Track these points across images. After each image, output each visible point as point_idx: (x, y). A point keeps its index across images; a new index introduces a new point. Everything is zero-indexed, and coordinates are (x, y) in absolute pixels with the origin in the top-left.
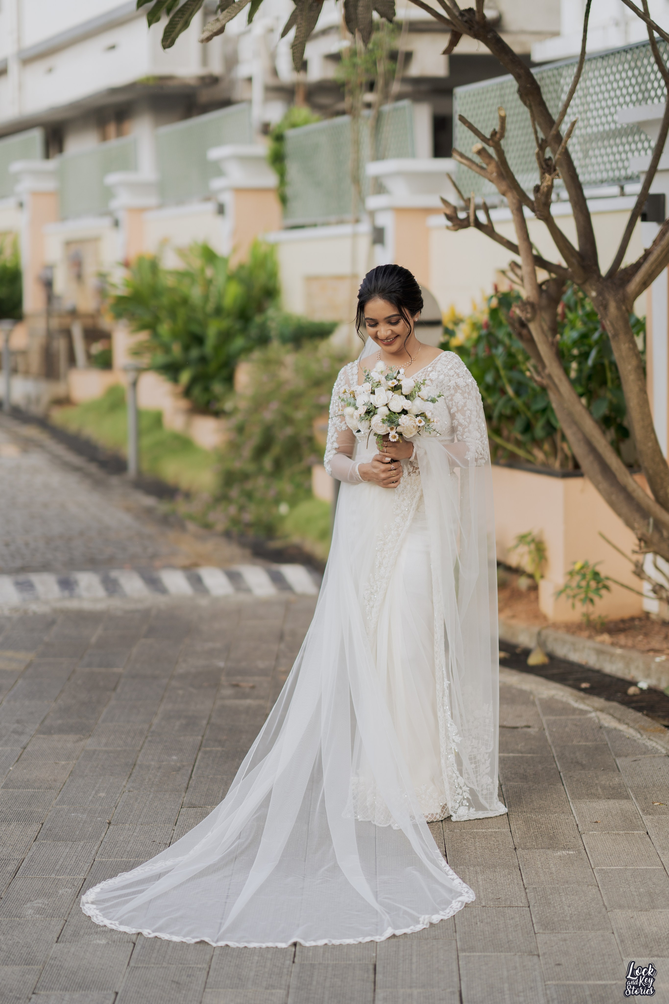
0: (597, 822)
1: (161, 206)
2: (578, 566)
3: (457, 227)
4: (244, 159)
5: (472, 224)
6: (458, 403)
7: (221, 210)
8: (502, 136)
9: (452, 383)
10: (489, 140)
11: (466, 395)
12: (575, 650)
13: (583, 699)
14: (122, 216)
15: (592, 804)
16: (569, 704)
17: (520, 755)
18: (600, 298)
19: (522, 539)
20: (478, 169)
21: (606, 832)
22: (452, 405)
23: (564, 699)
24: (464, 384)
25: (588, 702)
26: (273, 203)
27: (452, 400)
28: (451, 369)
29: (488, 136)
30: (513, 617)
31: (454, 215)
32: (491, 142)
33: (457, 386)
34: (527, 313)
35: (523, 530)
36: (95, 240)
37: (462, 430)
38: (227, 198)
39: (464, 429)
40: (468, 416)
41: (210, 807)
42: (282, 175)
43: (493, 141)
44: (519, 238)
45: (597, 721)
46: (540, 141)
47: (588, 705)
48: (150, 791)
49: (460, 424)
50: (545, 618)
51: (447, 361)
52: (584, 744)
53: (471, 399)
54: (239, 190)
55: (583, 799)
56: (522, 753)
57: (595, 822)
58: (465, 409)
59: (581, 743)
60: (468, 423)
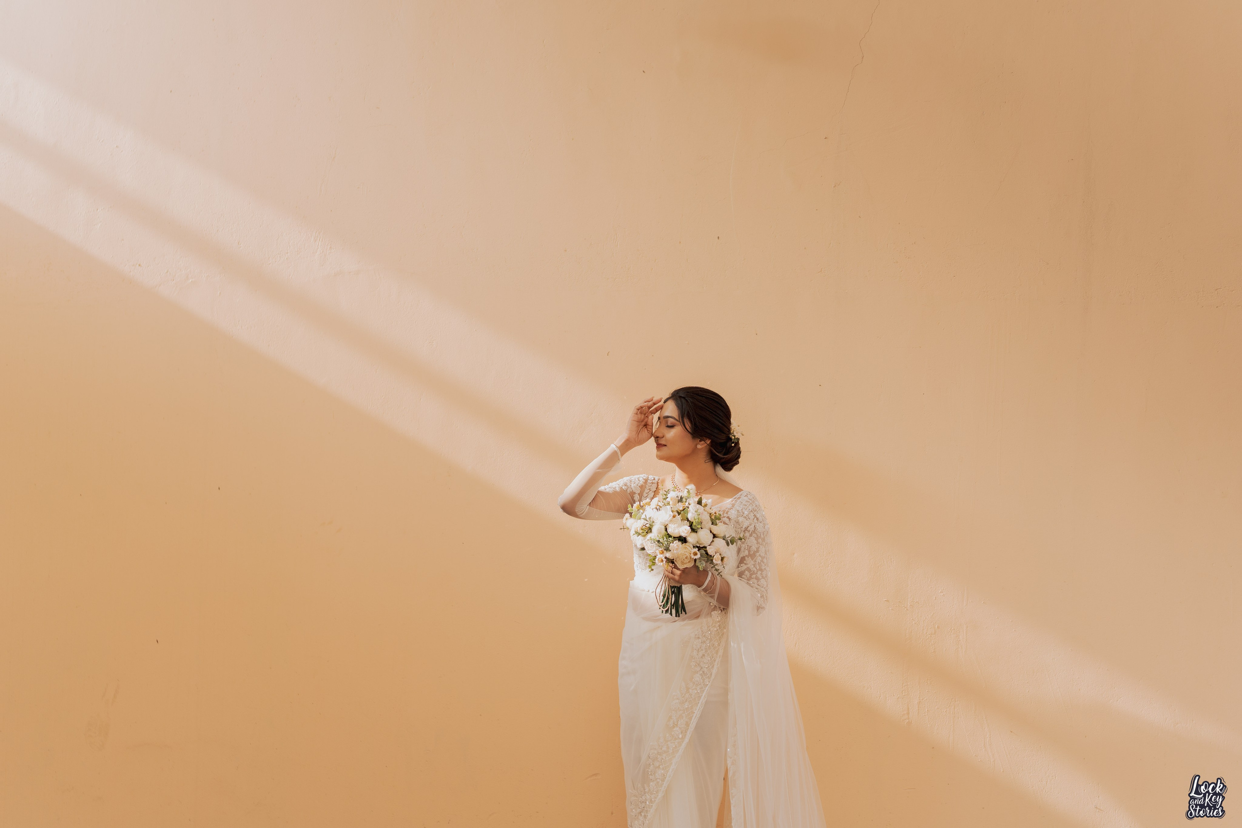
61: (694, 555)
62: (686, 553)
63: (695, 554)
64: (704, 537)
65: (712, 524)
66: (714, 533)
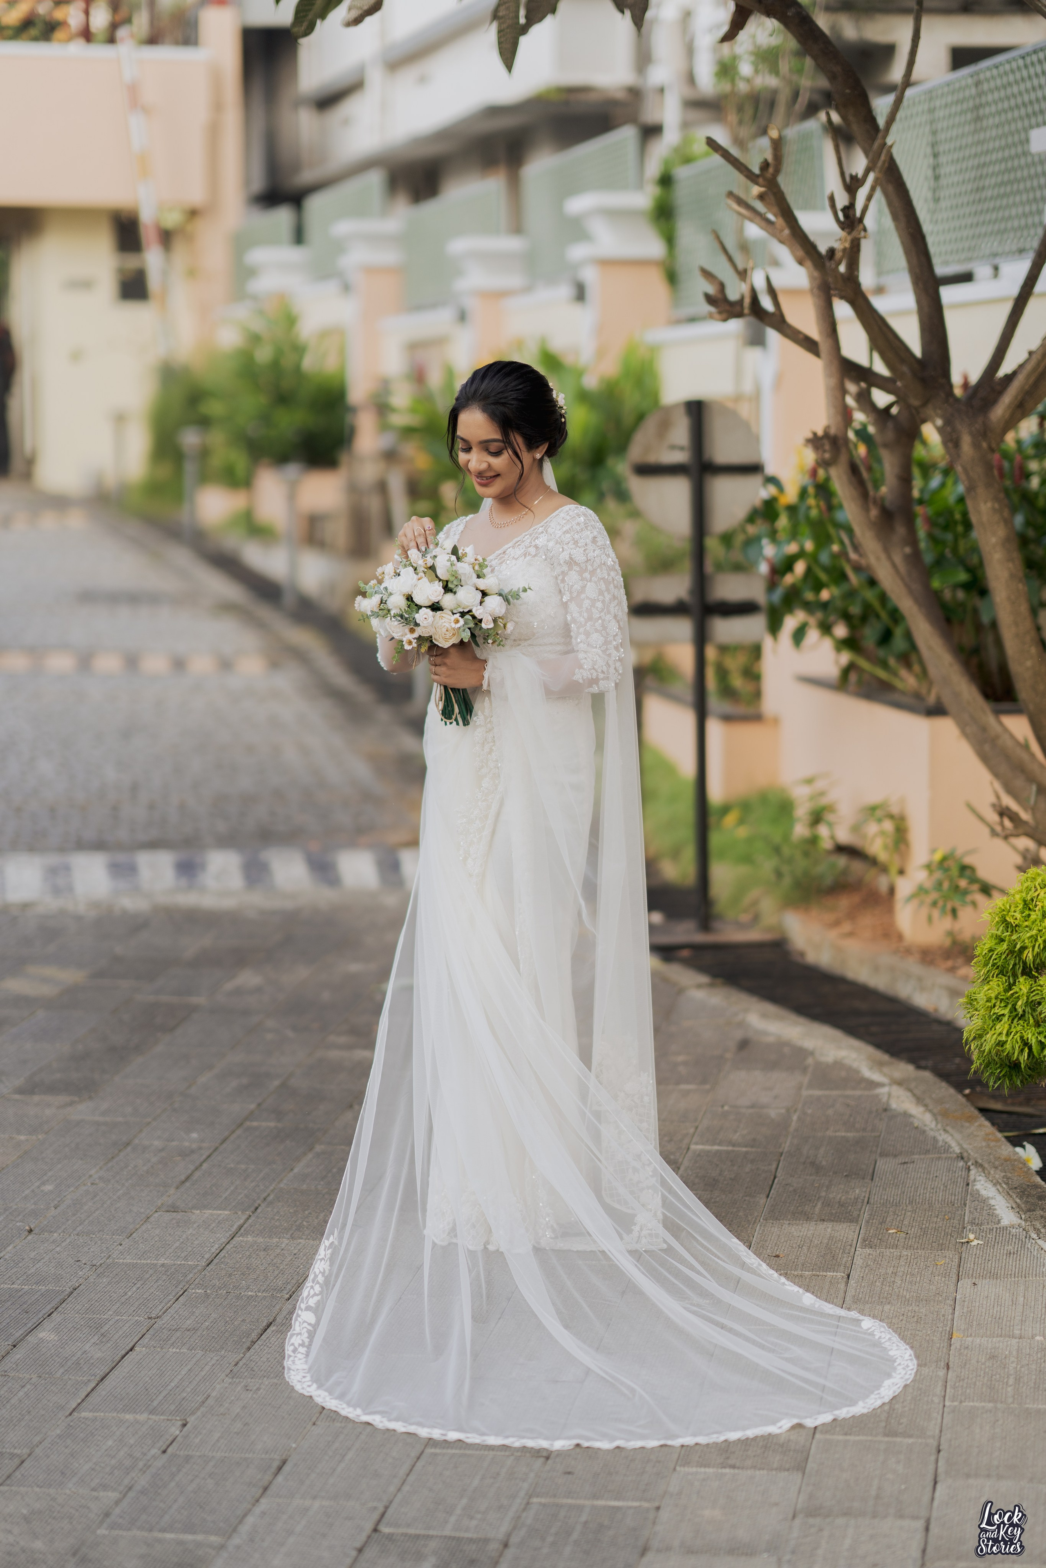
0: (777, 1256)
1: (528, 289)
2: (938, 856)
3: (724, 316)
4: (614, 215)
5: (746, 311)
6: (572, 586)
7: (580, 294)
8: (777, 171)
9: (565, 556)
10: (758, 176)
11: (587, 575)
12: (922, 989)
13: (880, 1064)
14: (472, 304)
15: (790, 1228)
16: (857, 1072)
17: (730, 1148)
18: (949, 429)
19: (872, 811)
20: (763, 224)
21: (782, 1272)
22: (565, 590)
23: (855, 1065)
24: (584, 558)
25: (886, 1070)
26: (656, 281)
27: (563, 581)
28: (566, 532)
29: (756, 170)
30: (851, 934)
31: (720, 296)
32: (761, 180)
33: (571, 558)
34: (825, 451)
35: (874, 798)
36: (439, 342)
37: (576, 629)
38: (590, 275)
39: (578, 628)
40: (587, 608)
41: (198, 1211)
42: (670, 240)
43: (765, 179)
44: (821, 333)
45: (885, 1099)
46: (848, 179)
47: (885, 1075)
48: (123, 1185)
49: (574, 620)
50: (900, 937)
51: (565, 520)
52: (843, 1134)
53: (595, 582)
54: (606, 263)
55: (783, 1219)
56: (734, 1145)
57: (775, 1257)
58: (583, 596)
59: (838, 1134)
60: (585, 619)
61: (456, 623)
62: (445, 624)
63: (457, 621)
64: (466, 597)
65: (479, 577)
66: (481, 589)
